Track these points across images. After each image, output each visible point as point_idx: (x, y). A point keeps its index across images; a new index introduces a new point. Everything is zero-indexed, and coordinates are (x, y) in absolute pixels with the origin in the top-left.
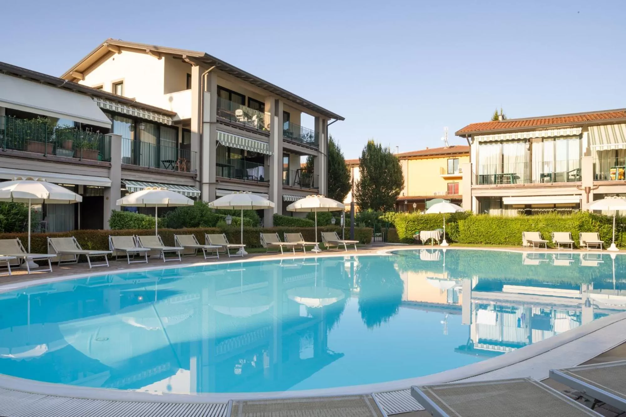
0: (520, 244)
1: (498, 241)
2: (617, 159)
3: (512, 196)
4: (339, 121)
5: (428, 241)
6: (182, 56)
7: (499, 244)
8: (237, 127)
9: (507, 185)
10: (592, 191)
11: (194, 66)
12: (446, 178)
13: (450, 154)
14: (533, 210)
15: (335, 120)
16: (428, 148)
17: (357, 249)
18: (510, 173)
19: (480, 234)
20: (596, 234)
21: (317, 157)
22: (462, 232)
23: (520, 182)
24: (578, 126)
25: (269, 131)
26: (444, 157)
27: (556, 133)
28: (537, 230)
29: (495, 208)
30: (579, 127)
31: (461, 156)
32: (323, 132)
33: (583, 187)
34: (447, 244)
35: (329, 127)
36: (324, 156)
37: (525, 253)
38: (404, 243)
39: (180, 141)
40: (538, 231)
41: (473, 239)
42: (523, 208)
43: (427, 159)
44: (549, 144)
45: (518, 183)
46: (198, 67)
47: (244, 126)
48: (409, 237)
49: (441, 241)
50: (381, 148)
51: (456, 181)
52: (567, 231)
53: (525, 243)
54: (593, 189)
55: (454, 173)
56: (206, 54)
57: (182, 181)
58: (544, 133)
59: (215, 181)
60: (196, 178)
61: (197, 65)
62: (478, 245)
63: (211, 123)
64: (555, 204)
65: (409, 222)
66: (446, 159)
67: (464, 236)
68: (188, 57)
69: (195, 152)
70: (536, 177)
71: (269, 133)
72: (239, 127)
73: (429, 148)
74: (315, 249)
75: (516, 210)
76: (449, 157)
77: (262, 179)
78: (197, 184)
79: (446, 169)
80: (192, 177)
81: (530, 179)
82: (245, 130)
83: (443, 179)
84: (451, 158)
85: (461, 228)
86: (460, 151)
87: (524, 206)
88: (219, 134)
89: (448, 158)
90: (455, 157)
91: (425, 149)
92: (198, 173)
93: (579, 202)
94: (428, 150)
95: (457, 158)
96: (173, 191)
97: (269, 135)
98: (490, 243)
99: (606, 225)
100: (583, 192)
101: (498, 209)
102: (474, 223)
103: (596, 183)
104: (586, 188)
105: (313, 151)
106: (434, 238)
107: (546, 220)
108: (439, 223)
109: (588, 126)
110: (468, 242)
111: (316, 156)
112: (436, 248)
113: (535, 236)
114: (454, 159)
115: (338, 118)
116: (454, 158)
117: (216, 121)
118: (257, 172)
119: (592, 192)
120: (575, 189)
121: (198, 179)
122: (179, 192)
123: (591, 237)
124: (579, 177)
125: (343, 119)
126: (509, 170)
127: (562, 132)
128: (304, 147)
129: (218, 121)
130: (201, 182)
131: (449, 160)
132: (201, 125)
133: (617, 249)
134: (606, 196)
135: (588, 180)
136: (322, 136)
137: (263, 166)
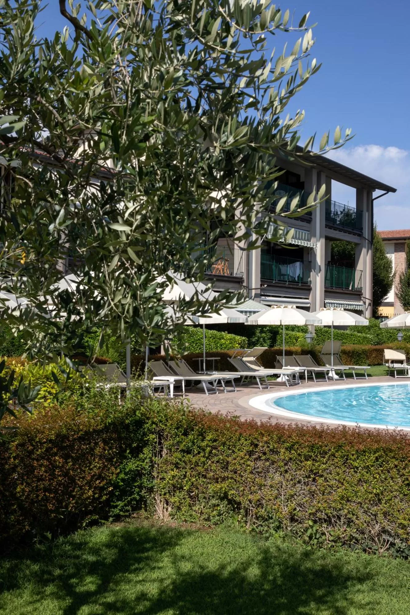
4: (390, 194)
32: (368, 210)
35: (374, 202)
36: (368, 243)
57: (230, 287)
59: (259, 286)
71: (311, 216)
77: (299, 280)
92: (245, 277)
97: (311, 220)
105: (356, 236)
115: (387, 189)
118: (296, 270)
121: (245, 284)
125: (394, 190)
128: (346, 233)
130: (248, 287)
136: (366, 215)
137: (302, 261)
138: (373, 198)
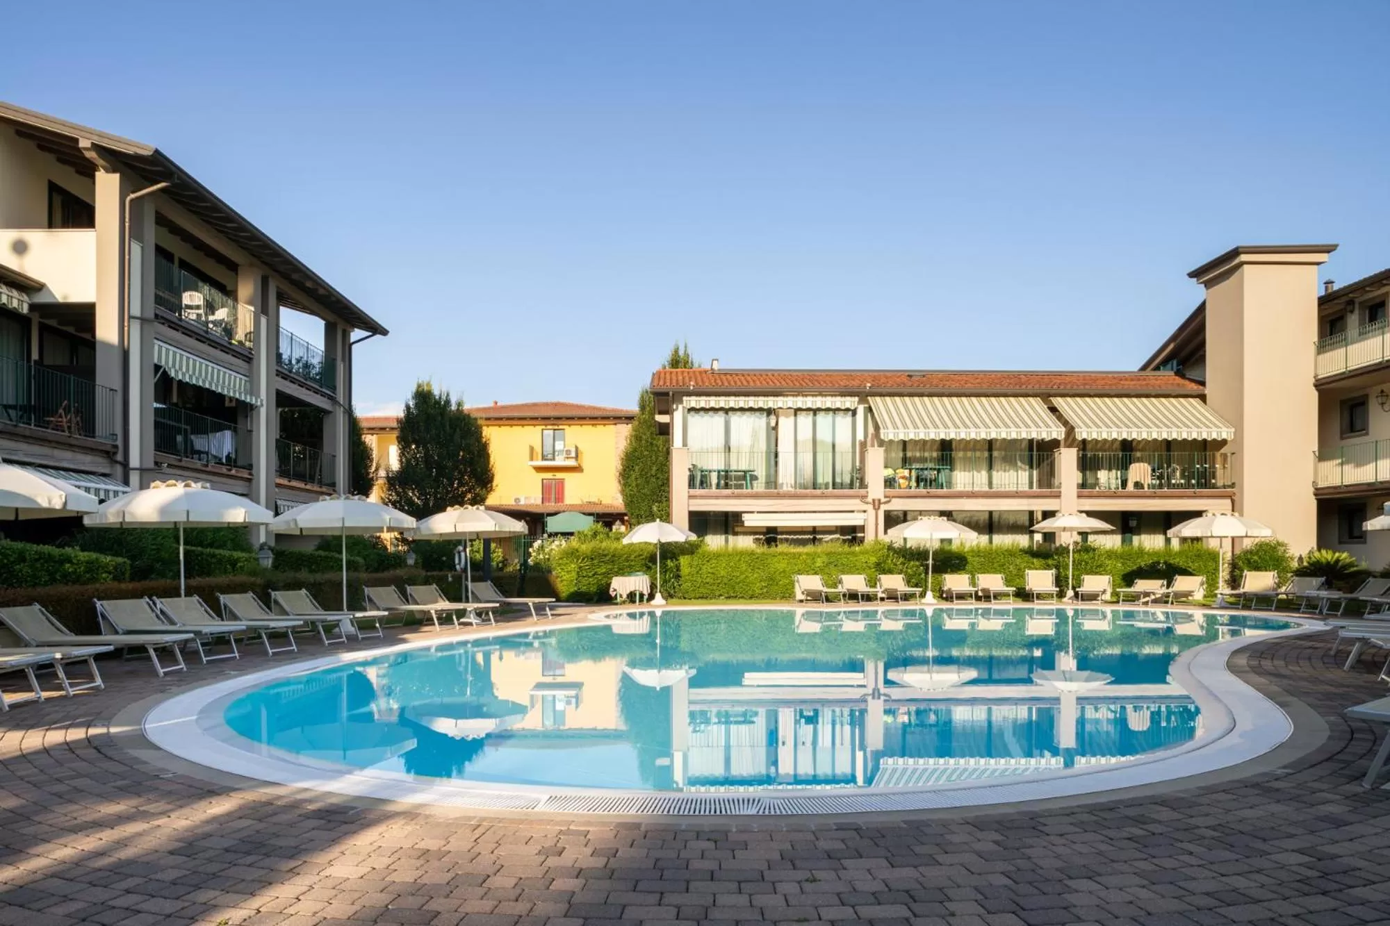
0: (788, 595)
1: (750, 592)
2: (905, 455)
3: (758, 512)
4: (378, 337)
5: (631, 597)
6: (77, 141)
7: (751, 598)
8: (193, 335)
9: (737, 491)
10: (882, 506)
11: (102, 170)
12: (539, 469)
13: (548, 418)
14: (779, 537)
15: (370, 334)
16: (496, 403)
17: (537, 615)
18: (740, 469)
19: (719, 581)
20: (901, 576)
21: (331, 415)
22: (687, 578)
23: (759, 486)
24: (851, 394)
25: (250, 349)
26: (534, 425)
27: (819, 402)
28: (813, 572)
29: (715, 532)
30: (855, 396)
31: (570, 425)
32: (343, 360)
33: (870, 499)
34: (664, 602)
35: (354, 347)
36: (344, 413)
37: (800, 610)
38: (574, 602)
39: (35, 356)
40: (816, 573)
41: (706, 591)
42: (764, 534)
43: (500, 426)
44: (805, 420)
45: (755, 490)
46: (116, 177)
47: (207, 332)
48: (584, 589)
49: (651, 597)
50: (448, 402)
51: (559, 475)
52: (859, 574)
53: (799, 596)
54: (885, 503)
55: (554, 459)
56: (157, 151)
57: (86, 461)
58: (800, 402)
59: (152, 465)
60: (115, 453)
61: (114, 171)
62: (713, 601)
63: (143, 320)
64: (814, 528)
65: (583, 559)
66: (539, 428)
67: (689, 585)
68: (96, 147)
69: (112, 390)
70: (786, 477)
71: (250, 353)
72: (196, 333)
73: (498, 404)
74: (470, 618)
75: (751, 538)
76: (546, 425)
77: (231, 462)
78: (119, 470)
79: (538, 449)
80: (107, 453)
81: (772, 482)
82: (208, 342)
83: (534, 471)
84: (550, 427)
85: (685, 570)
86: (569, 414)
87: (765, 530)
88: (156, 348)
89: (544, 427)
90: (558, 425)
91: (492, 405)
92: (120, 443)
93: (863, 524)
94: (496, 408)
95: (561, 427)
96: (76, 486)
97: (251, 359)
98: (736, 597)
99: (912, 563)
100: (870, 508)
101: (721, 534)
102: (708, 561)
103: (890, 491)
104: (874, 500)
105: (326, 399)
106: (641, 589)
107: (828, 554)
108: (632, 561)
109: (867, 396)
110: (698, 595)
111: (329, 412)
112: (645, 608)
113: (812, 582)
114: (555, 430)
115: (375, 329)
116: (556, 427)
117: (152, 316)
118: (223, 443)
119: (884, 508)
120: (857, 501)
121: (119, 457)
122: (87, 490)
123: (895, 582)
124: (858, 480)
125: (384, 332)
126: (740, 463)
127: (829, 402)
128: (310, 390)
129: (156, 316)
130: (125, 465)
131: (545, 432)
132: (126, 324)
133: (935, 601)
134: (921, 515)
135: (876, 489)
136: (340, 367)
137: (235, 430)
138: (352, 341)
